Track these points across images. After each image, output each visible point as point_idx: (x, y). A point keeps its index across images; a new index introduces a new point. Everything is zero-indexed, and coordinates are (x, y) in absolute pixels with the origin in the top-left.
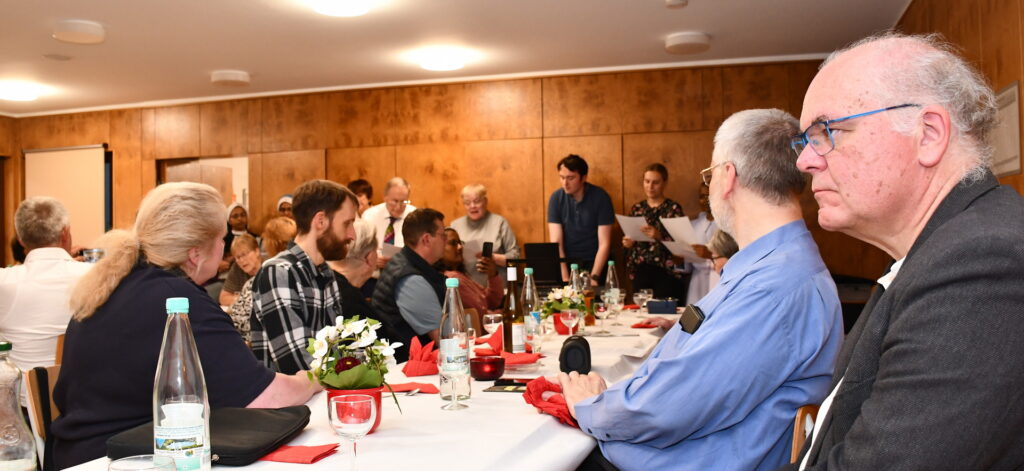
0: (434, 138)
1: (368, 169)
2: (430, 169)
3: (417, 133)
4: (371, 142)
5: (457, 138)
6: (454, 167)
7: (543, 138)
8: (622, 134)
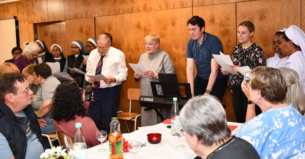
0: (140, 9)
1: (112, 27)
2: (139, 26)
3: (133, 7)
4: (113, 13)
5: (151, 9)
6: (150, 25)
7: (192, 7)
8: (236, 2)
